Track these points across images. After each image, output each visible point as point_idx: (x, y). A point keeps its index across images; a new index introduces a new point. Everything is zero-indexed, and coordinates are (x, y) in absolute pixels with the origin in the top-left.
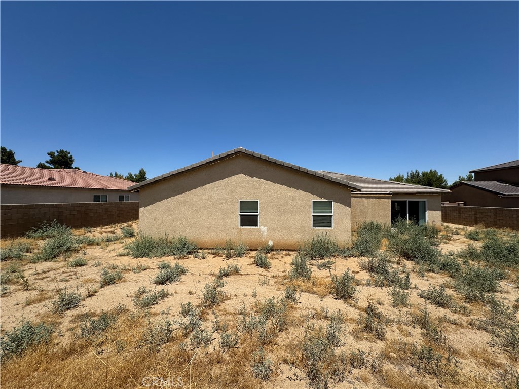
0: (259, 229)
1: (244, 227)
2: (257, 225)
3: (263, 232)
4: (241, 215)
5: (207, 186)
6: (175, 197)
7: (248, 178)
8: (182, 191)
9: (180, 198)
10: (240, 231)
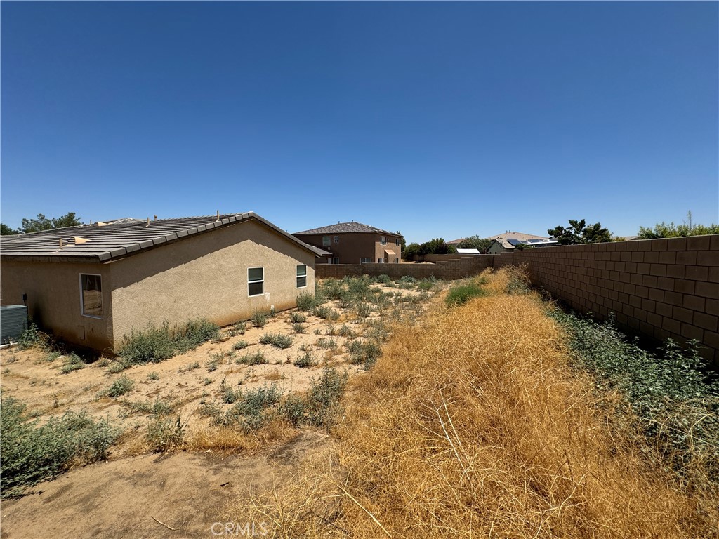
0: (264, 296)
1: (252, 296)
2: (261, 292)
3: (268, 298)
4: (249, 284)
5: (217, 252)
6: (176, 268)
7: (254, 244)
8: (186, 260)
9: (182, 268)
10: (250, 299)
